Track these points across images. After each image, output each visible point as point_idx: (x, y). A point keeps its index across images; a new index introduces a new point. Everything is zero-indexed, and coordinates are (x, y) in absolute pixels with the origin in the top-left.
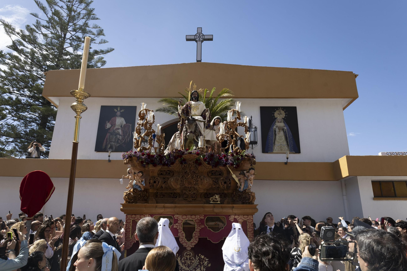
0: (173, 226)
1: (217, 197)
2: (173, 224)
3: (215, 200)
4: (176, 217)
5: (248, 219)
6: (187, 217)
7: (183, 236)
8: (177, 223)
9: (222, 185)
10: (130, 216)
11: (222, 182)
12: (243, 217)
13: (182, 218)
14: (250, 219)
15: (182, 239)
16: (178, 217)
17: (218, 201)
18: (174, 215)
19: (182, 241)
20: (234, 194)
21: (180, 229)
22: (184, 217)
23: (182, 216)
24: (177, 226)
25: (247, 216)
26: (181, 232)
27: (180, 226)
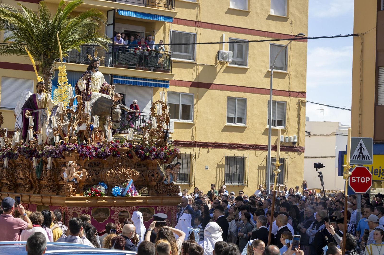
0: (110, 217)
1: (145, 189)
2: (110, 215)
3: (144, 192)
4: (113, 209)
5: (172, 210)
6: (122, 209)
7: (119, 226)
8: (114, 214)
9: (149, 177)
10: (72, 209)
11: (149, 174)
12: (169, 207)
13: (118, 209)
14: (174, 209)
15: (119, 228)
16: (114, 209)
17: (146, 193)
18: (111, 207)
19: (118, 230)
20: (159, 186)
21: (116, 219)
22: (120, 208)
23: (118, 208)
24: (114, 217)
25: (172, 207)
26: (118, 222)
27: (117, 217)
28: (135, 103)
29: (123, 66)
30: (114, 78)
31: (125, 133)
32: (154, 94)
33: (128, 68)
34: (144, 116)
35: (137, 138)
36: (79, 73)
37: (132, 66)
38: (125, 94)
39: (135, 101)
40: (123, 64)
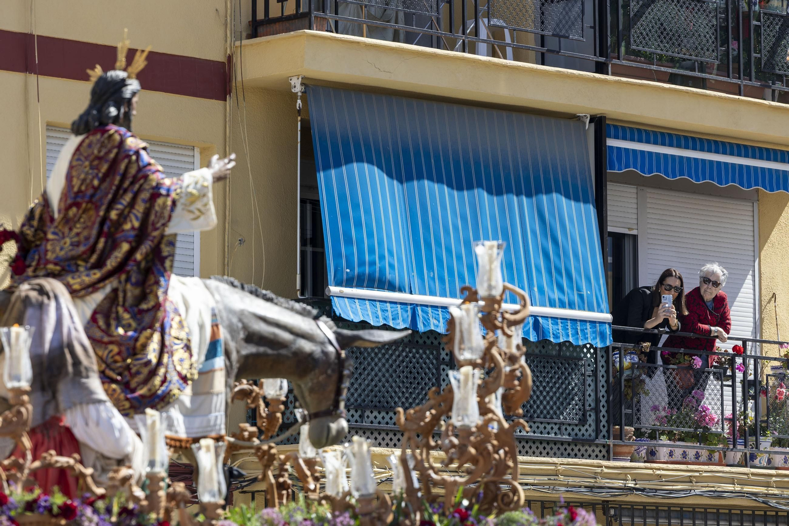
28: (716, 284)
29: (654, 67)
30: (611, 142)
31: (674, 459)
32: (761, 238)
33: (673, 79)
34: (756, 359)
35: (738, 488)
36: (455, 107)
37: (693, 69)
38: (635, 237)
39: (716, 268)
40: (649, 59)
